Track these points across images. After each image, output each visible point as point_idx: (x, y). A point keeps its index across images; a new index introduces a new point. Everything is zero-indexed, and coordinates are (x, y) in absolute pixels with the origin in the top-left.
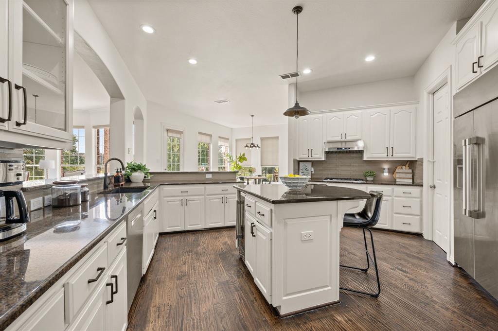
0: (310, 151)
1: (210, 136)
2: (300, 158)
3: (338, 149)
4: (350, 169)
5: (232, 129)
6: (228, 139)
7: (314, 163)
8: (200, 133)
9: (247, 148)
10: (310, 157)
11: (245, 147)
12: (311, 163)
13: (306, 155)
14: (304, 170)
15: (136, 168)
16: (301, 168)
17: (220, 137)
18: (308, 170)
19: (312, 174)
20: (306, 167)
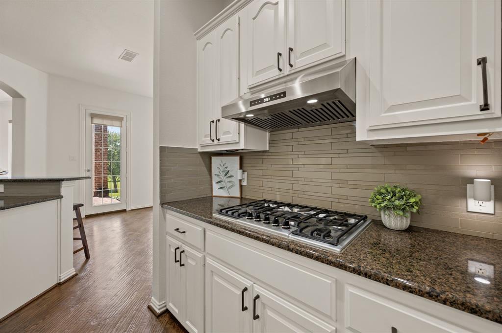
0: (214, 126)
2: (201, 146)
7: (242, 157)
10: (216, 142)
12: (236, 158)
14: (223, 178)
16: (215, 171)
18: (231, 176)
19: (241, 186)
20: (228, 169)
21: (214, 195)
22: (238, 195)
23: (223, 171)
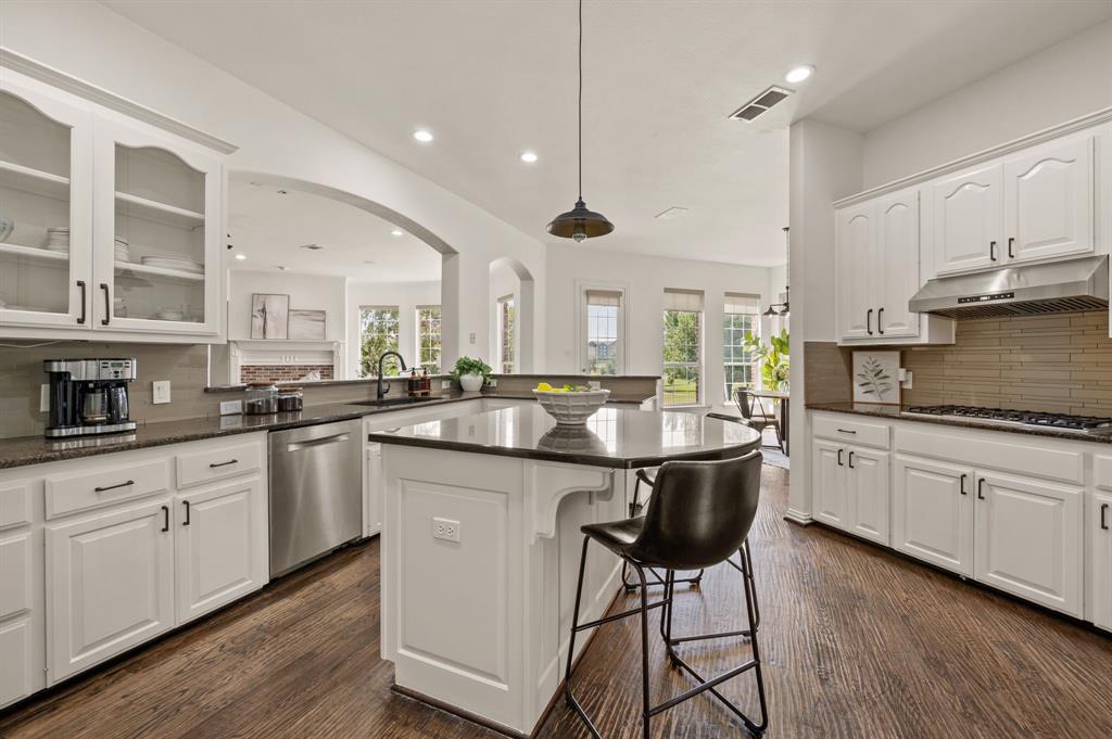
0: (874, 315)
1: (701, 293)
2: (845, 340)
3: (960, 301)
4: (1065, 376)
5: (769, 269)
6: (758, 296)
7: (906, 354)
8: (667, 290)
9: (771, 316)
10: (876, 334)
11: (767, 314)
12: (897, 354)
13: (861, 327)
14: (870, 377)
15: (467, 367)
16: (858, 369)
17: (728, 294)
18: (886, 377)
19: (902, 390)
20: (880, 368)
21: (855, 400)
22: (898, 402)
23: (872, 371)
